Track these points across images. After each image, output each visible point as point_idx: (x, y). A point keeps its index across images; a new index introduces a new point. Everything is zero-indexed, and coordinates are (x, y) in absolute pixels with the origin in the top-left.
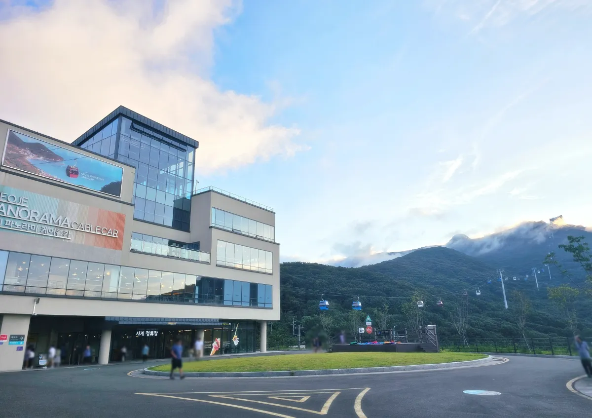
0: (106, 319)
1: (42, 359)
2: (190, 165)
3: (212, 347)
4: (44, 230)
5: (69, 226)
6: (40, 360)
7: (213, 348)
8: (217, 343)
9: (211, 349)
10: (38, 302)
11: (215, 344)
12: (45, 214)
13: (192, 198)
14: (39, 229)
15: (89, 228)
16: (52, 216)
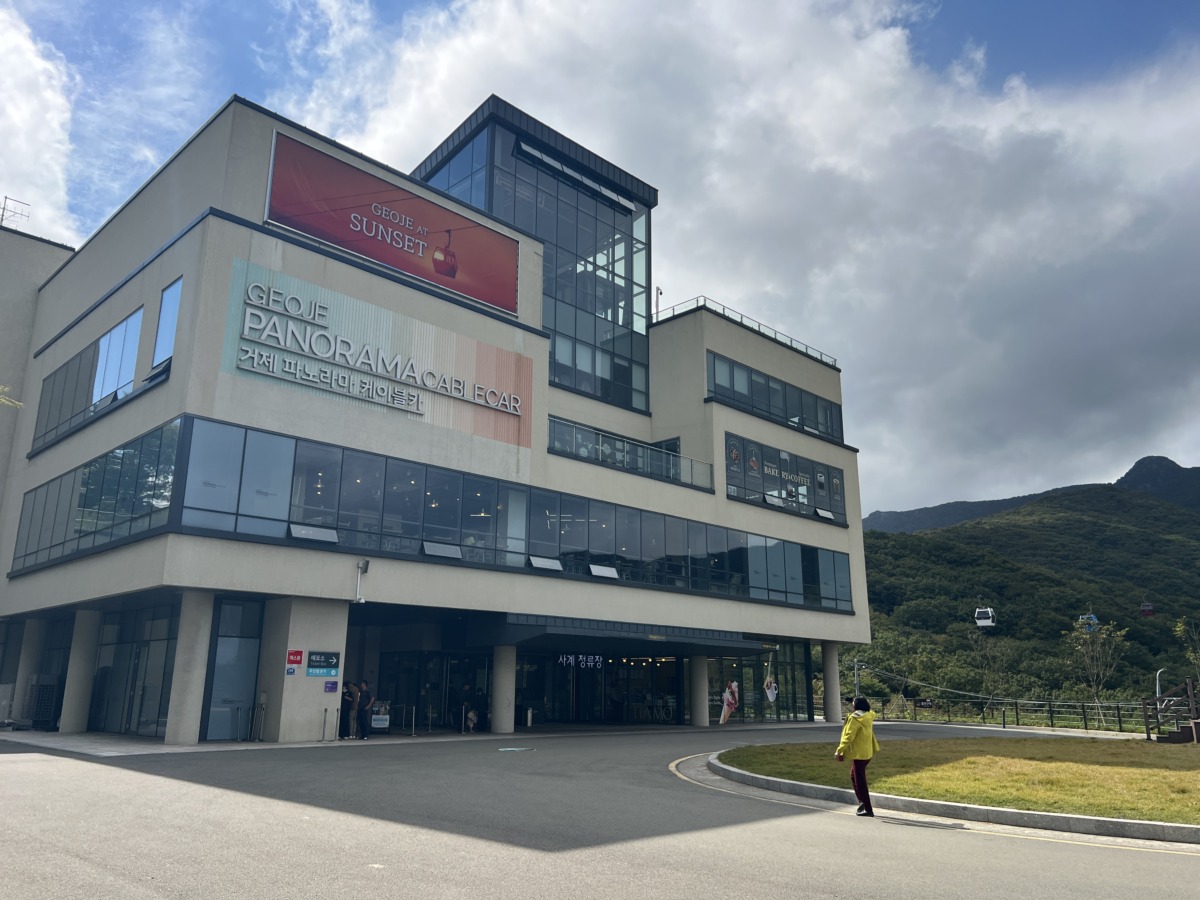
0: (510, 620)
1: (378, 713)
2: (640, 250)
3: (722, 701)
4: (367, 387)
5: (419, 381)
6: (374, 717)
7: (725, 707)
8: (732, 693)
9: (721, 707)
10: (365, 570)
11: (727, 695)
12: (367, 347)
13: (651, 330)
14: (357, 384)
15: (460, 387)
16: (382, 354)
